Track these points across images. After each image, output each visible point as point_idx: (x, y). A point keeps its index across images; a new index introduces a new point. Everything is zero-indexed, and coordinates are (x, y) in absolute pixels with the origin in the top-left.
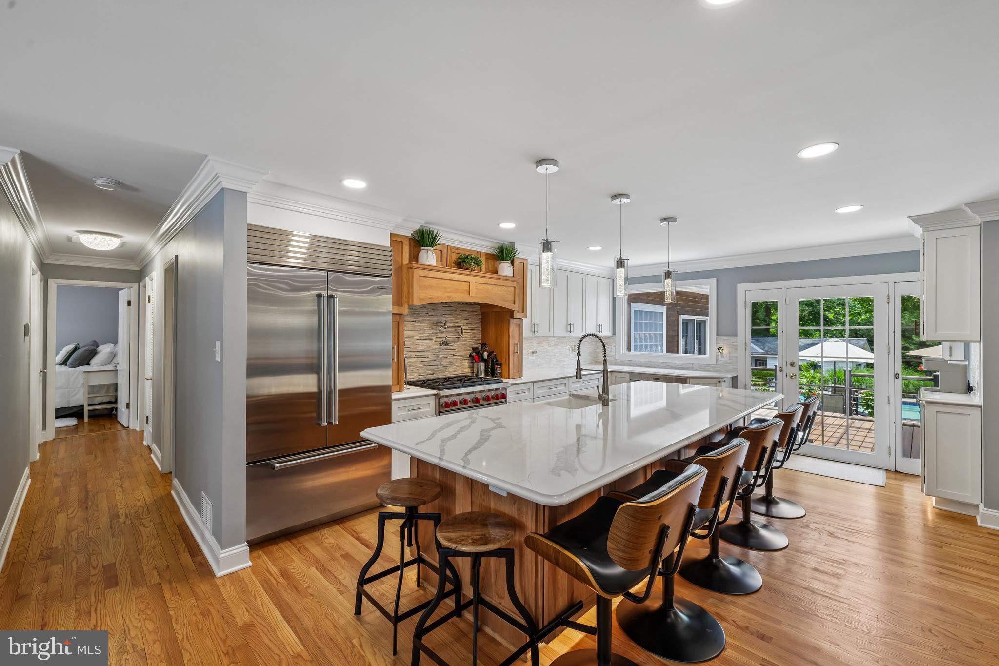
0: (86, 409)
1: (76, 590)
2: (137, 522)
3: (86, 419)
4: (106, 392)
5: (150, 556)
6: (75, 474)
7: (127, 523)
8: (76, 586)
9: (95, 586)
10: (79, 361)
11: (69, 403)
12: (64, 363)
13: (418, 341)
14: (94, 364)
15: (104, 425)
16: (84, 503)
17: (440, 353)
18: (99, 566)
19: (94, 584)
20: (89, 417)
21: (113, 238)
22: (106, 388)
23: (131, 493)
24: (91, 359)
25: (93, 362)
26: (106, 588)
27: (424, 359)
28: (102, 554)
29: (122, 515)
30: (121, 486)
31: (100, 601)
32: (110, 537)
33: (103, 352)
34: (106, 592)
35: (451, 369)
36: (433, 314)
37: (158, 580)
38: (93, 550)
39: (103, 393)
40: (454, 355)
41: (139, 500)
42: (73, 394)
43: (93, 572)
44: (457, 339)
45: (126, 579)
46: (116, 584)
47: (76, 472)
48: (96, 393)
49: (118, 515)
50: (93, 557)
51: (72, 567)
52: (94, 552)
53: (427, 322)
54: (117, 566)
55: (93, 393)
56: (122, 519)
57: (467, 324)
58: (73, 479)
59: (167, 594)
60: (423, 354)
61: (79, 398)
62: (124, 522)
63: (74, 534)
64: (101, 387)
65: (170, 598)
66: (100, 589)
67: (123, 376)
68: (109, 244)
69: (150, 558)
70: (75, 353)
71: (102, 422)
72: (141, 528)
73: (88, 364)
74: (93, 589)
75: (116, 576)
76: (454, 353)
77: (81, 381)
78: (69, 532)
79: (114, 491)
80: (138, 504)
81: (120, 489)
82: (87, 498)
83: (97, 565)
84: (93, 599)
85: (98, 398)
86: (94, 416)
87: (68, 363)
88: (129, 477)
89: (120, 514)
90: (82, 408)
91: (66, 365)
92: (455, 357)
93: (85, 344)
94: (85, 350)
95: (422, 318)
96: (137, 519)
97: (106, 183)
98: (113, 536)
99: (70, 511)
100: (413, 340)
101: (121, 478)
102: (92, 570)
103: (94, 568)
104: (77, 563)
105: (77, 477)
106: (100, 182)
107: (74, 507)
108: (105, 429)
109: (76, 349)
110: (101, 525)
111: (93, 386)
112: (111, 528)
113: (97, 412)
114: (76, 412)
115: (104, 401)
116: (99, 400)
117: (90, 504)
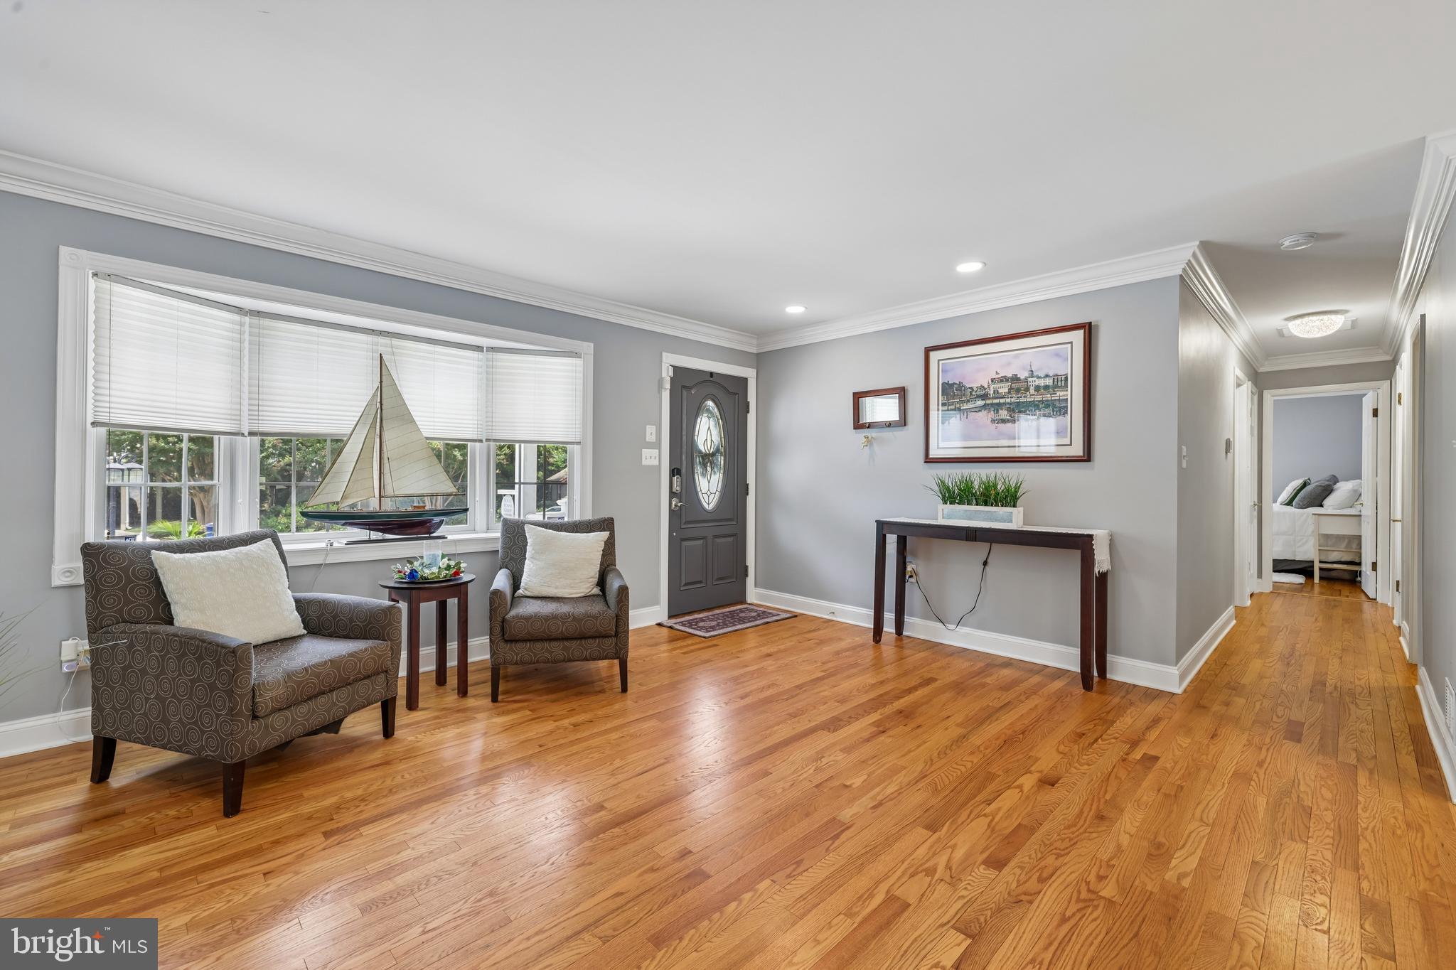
0: (1317, 566)
1: (1253, 725)
2: (1347, 699)
3: (1316, 579)
4: (1346, 547)
5: (1353, 736)
6: (1285, 629)
7: (1334, 695)
8: (1254, 722)
9: (1275, 731)
10: (1309, 500)
11: (1295, 555)
12: (1290, 503)
14: (1329, 506)
15: (1340, 590)
16: (1287, 658)
18: (1284, 717)
19: (1273, 729)
20: (1321, 578)
21: (1333, 317)
22: (1346, 541)
23: (1352, 670)
24: (1325, 498)
25: (1327, 502)
26: (1284, 738)
28: (1291, 709)
29: (1331, 686)
30: (1341, 658)
31: (1274, 745)
32: (1307, 699)
33: (1342, 489)
34: (1284, 741)
37: (1355, 762)
38: (1282, 702)
39: (1343, 546)
41: (1360, 679)
42: (1300, 544)
43: (1275, 719)
45: (1312, 743)
46: (1299, 741)
47: (1287, 629)
48: (1331, 546)
49: (1326, 684)
50: (1280, 708)
51: (1254, 707)
52: (1282, 704)
54: (1306, 727)
55: (1327, 547)
56: (1329, 689)
58: (1281, 633)
59: (1362, 779)
61: (1307, 551)
62: (1331, 693)
63: (1266, 681)
64: (1339, 538)
65: (1365, 786)
66: (1278, 736)
67: (1368, 523)
68: (1331, 325)
69: (1352, 739)
70: (1304, 490)
71: (1338, 587)
72: (1353, 707)
73: (1321, 506)
74: (1271, 733)
75: (1302, 735)
77: (1311, 528)
78: (1261, 677)
79: (1328, 659)
80: (1357, 682)
81: (1336, 661)
82: (1291, 655)
83: (1282, 716)
84: (1268, 740)
85: (1335, 553)
86: (1329, 577)
87: (1294, 503)
88: (1354, 652)
89: (1328, 683)
90: (1310, 564)
91: (1292, 506)
93: (1317, 478)
94: (1317, 486)
96: (1349, 696)
97: (1294, 241)
98: (1310, 699)
99: (1268, 660)
101: (1343, 650)
102: (1274, 717)
103: (1278, 717)
104: (1261, 705)
105: (1287, 633)
106: (1287, 243)
107: (1273, 659)
108: (1340, 595)
109: (1305, 485)
110: (1299, 685)
111: (1327, 535)
112: (1311, 692)
113: (1333, 574)
114: (1305, 569)
115: (1343, 560)
116: (1335, 556)
117: (1293, 661)
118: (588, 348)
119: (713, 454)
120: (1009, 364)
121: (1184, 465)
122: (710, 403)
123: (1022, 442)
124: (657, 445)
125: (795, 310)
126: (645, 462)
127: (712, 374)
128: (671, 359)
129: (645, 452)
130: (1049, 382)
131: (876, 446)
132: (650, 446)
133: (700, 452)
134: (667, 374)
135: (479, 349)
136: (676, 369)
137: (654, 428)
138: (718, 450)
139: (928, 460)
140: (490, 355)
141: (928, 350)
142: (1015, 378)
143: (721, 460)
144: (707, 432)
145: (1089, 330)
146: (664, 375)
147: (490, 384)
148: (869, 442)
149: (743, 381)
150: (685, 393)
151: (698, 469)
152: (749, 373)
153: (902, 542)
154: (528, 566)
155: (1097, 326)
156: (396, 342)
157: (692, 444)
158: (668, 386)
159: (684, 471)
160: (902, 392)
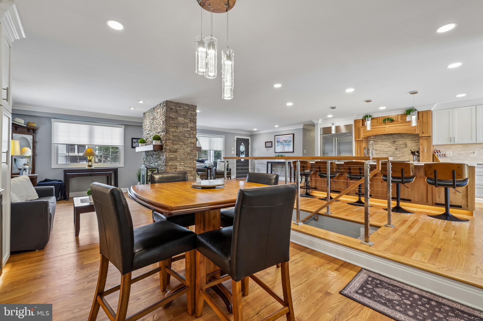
13: (384, 148)
17: (395, 152)
27: (387, 154)
35: (402, 158)
36: (391, 139)
40: (403, 153)
44: (405, 147)
53: (389, 141)
57: (412, 141)
60: (387, 152)
76: (404, 152)
92: (404, 154)
95: (386, 141)
100: (382, 148)
118: (224, 136)
119: (243, 152)
120: (285, 139)
121: (305, 153)
122: (243, 143)
123: (286, 150)
124: (234, 150)
125: (255, 129)
126: (232, 153)
127: (243, 139)
128: (236, 137)
129: (232, 151)
130: (289, 141)
131: (268, 151)
132: (233, 151)
133: (241, 151)
134: (236, 139)
135: (209, 137)
136: (237, 138)
137: (233, 148)
138: (244, 151)
139: (275, 152)
140: (210, 138)
141: (275, 136)
142: (285, 141)
143: (245, 153)
144: (242, 148)
145: (293, 134)
146: (235, 139)
147: (210, 142)
148: (267, 150)
149: (248, 139)
150: (238, 142)
151: (241, 154)
152: (249, 138)
153: (272, 166)
154: (218, 167)
155: (294, 134)
156: (199, 137)
157: (240, 150)
158: (236, 141)
159: (238, 154)
160: (272, 142)
